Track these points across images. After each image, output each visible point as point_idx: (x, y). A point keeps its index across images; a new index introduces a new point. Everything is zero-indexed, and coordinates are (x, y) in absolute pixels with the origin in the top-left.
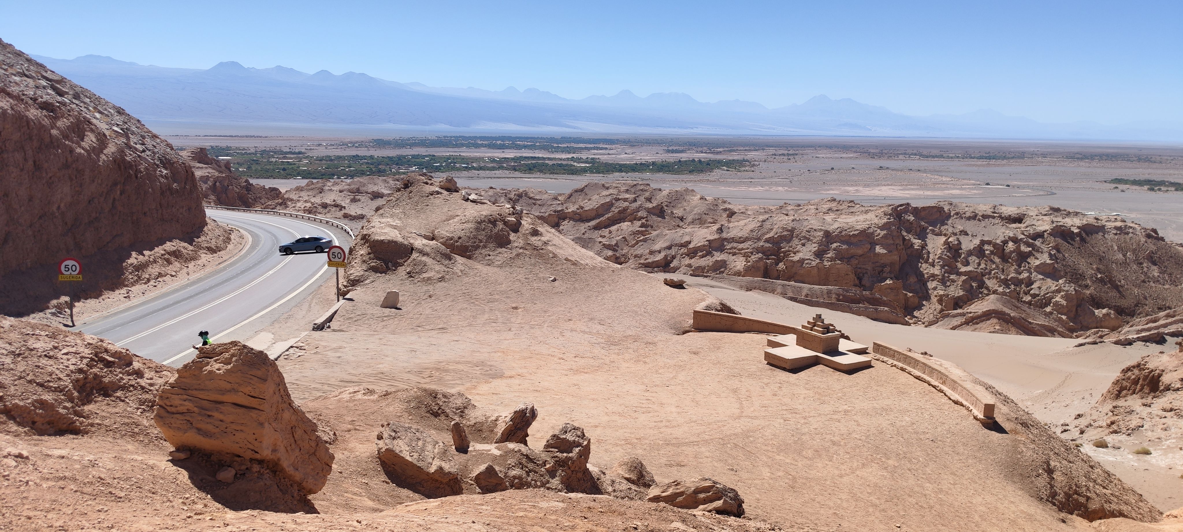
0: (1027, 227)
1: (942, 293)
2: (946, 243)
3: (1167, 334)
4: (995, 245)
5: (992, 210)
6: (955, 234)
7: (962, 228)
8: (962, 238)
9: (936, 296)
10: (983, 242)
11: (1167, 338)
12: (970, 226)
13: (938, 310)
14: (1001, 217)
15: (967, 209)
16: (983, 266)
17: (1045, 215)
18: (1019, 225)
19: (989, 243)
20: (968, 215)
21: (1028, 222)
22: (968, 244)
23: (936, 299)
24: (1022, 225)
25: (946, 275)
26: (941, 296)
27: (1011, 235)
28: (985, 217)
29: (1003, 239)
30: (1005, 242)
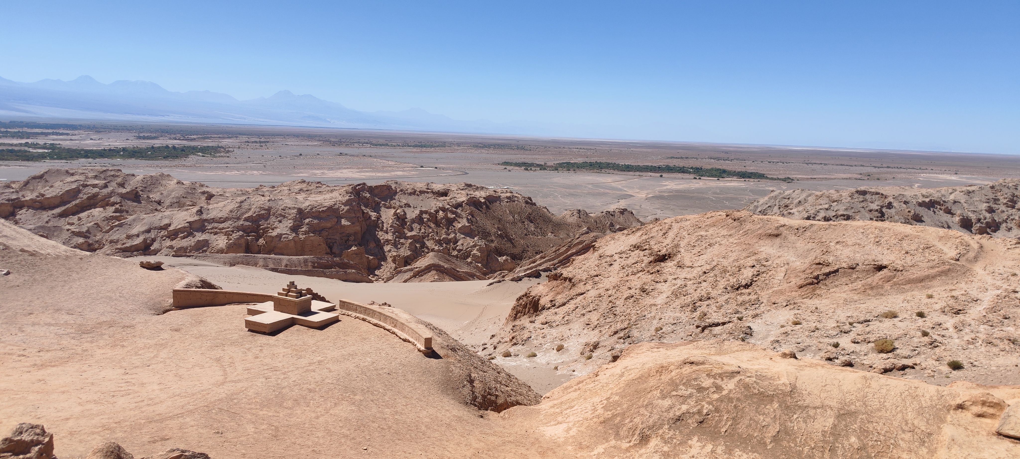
0: (451, 199)
1: (395, 254)
2: (395, 214)
3: (541, 270)
4: (430, 214)
5: (426, 187)
6: (401, 207)
7: (406, 202)
8: (406, 210)
9: (391, 257)
10: (422, 212)
11: (541, 273)
12: (411, 200)
13: (393, 268)
14: (432, 192)
15: (408, 186)
16: (423, 231)
17: (462, 190)
18: (446, 198)
19: (426, 212)
20: (409, 191)
21: (451, 195)
22: (411, 214)
23: (391, 259)
24: (447, 198)
25: (397, 239)
26: (395, 257)
27: (441, 206)
28: (422, 192)
29: (435, 209)
30: (437, 212)
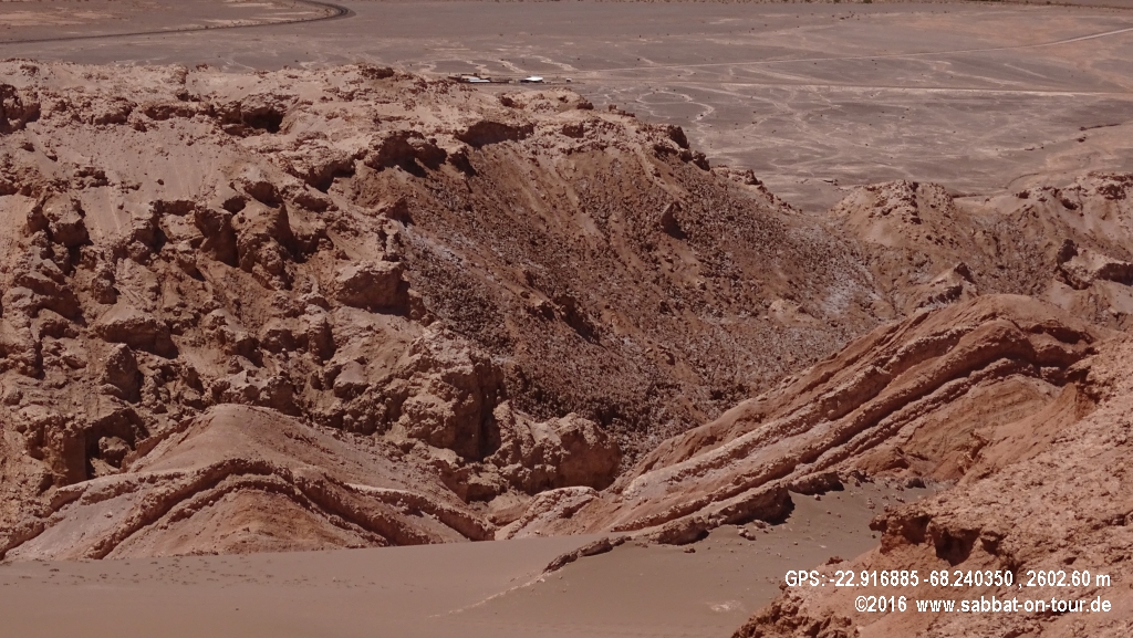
0: (299, 143)
1: (39, 414)
2: (38, 221)
3: (796, 489)
4: (205, 220)
5: (176, 87)
6: (62, 185)
7: (85, 163)
8: (88, 197)
9: (21, 429)
10: (161, 208)
12: (112, 151)
13: (34, 482)
14: (211, 112)
15: (90, 88)
16: (170, 299)
17: (350, 97)
18: (274, 139)
19: (180, 208)
20: (101, 109)
21: (299, 124)
22: (109, 222)
23: (21, 439)
24: (281, 140)
25: (49, 343)
26: (40, 427)
27: (254, 176)
28: (158, 113)
29: (231, 194)
30: (235, 205)
